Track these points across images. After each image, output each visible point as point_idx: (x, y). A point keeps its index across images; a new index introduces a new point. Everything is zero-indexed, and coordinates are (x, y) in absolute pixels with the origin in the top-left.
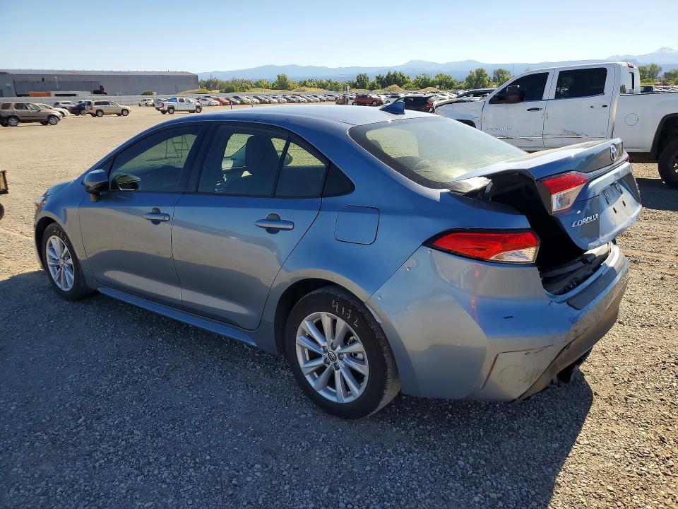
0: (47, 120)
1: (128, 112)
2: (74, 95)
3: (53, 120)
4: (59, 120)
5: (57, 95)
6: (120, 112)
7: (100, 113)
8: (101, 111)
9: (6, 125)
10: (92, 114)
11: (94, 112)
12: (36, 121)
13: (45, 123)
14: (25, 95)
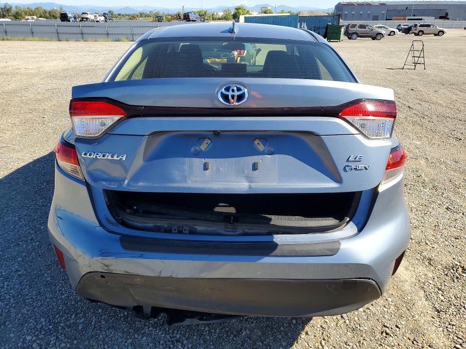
0: (376, 36)
1: (443, 34)
2: (421, 19)
3: (379, 37)
4: (383, 37)
5: (408, 20)
6: (437, 33)
7: (421, 33)
8: (423, 31)
9: (350, 38)
10: (415, 34)
11: (417, 32)
12: (368, 37)
13: (374, 38)
14: (390, 20)
